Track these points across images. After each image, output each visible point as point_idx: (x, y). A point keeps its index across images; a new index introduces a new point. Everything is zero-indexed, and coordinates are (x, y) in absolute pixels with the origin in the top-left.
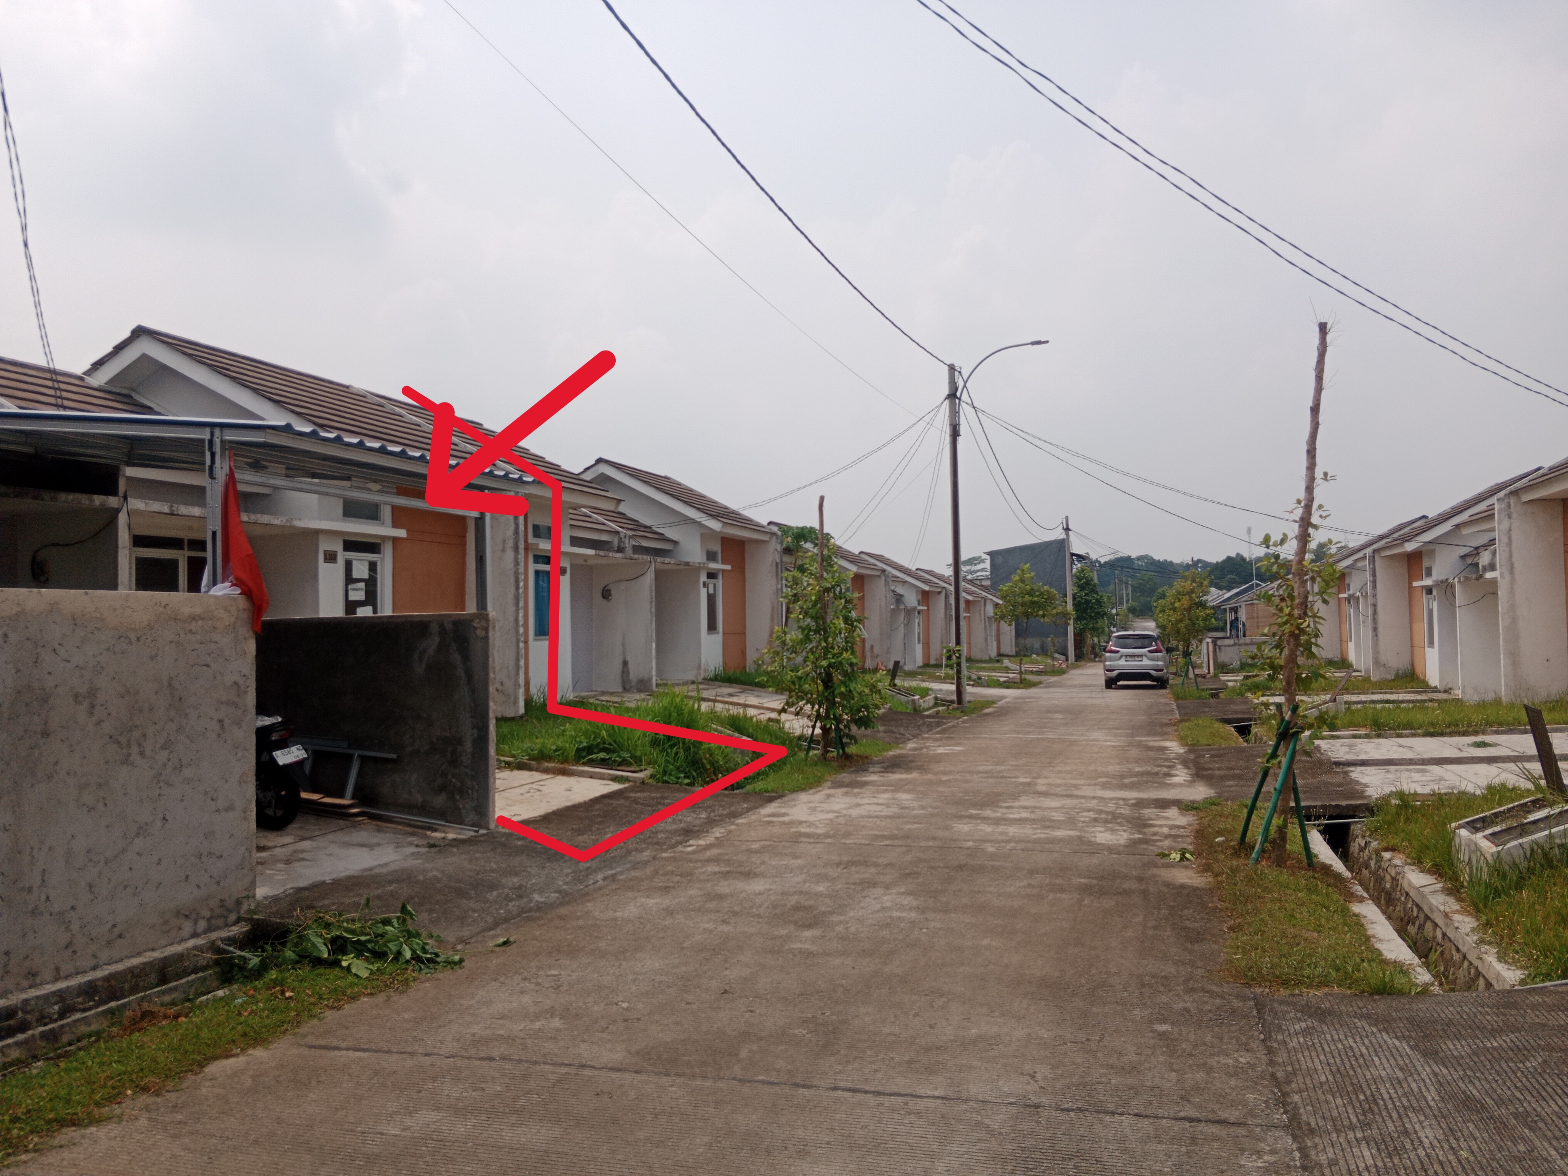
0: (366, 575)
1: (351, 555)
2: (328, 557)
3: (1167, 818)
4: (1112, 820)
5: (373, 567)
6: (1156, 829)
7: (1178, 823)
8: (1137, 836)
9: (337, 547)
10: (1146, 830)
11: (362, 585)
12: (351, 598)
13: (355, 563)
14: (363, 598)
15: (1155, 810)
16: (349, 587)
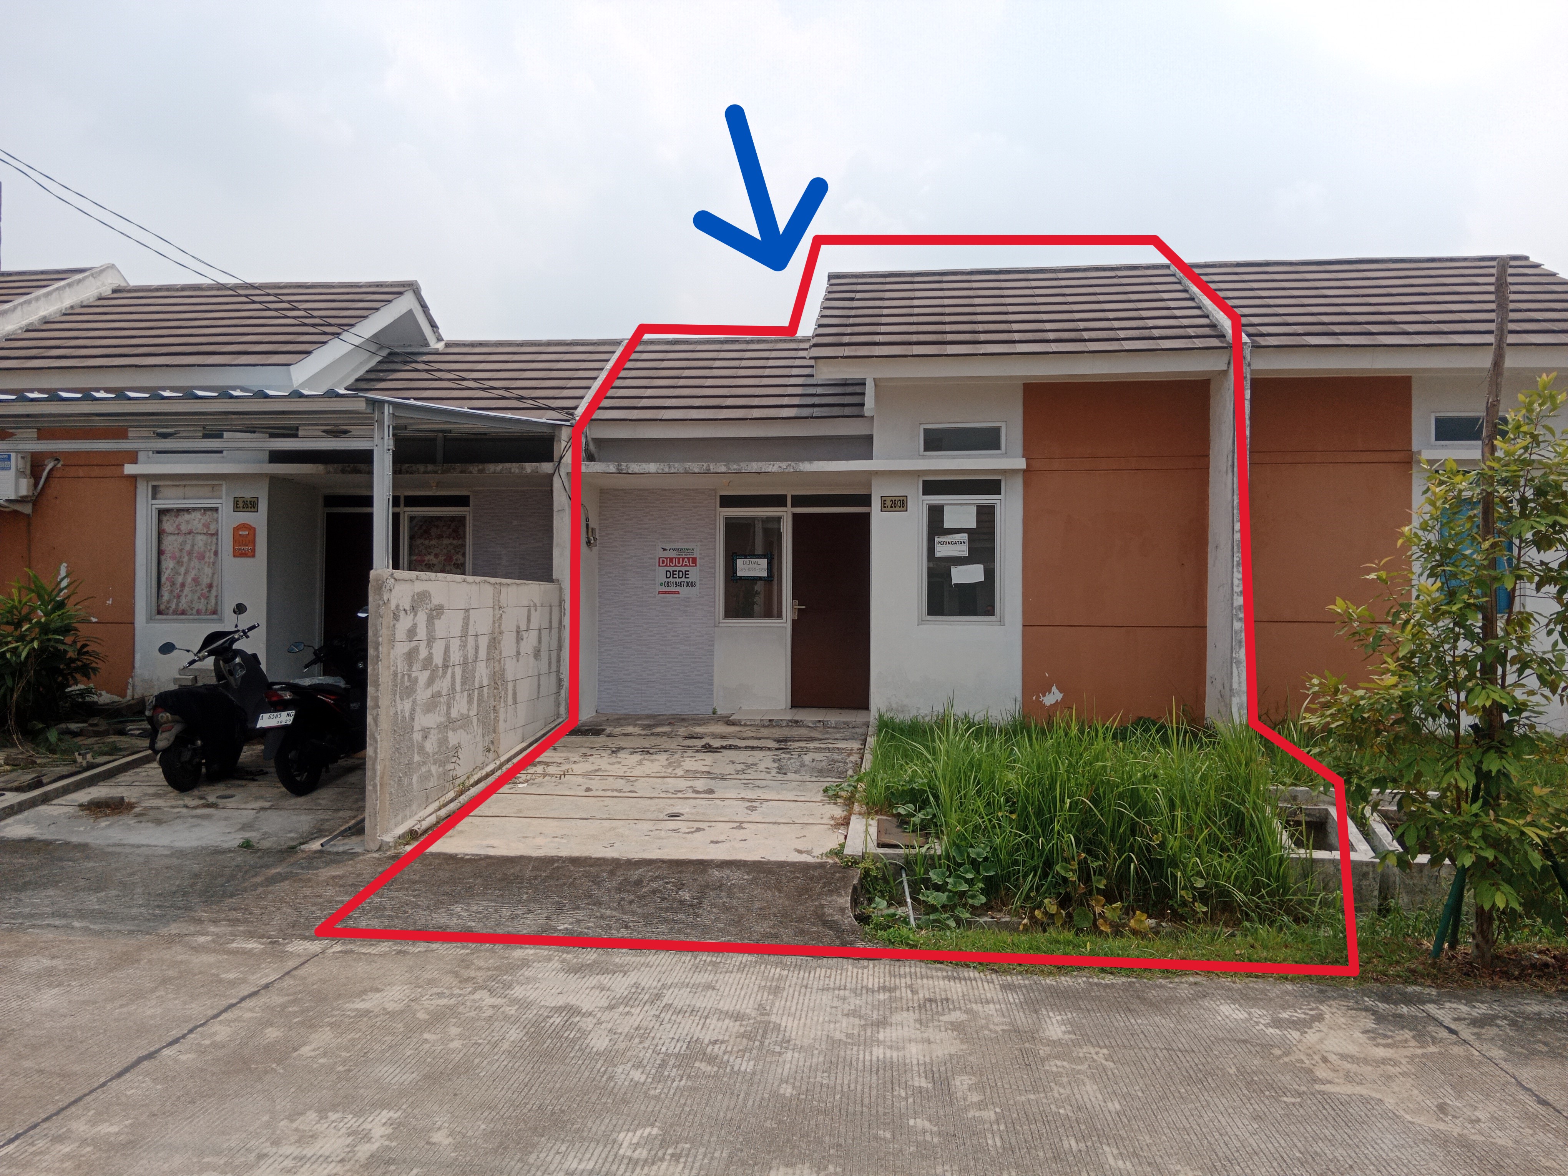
0: (971, 524)
1: (936, 499)
2: (889, 503)
5: (986, 515)
9: (910, 490)
11: (964, 537)
12: (938, 554)
13: (946, 509)
14: (966, 554)
16: (937, 540)
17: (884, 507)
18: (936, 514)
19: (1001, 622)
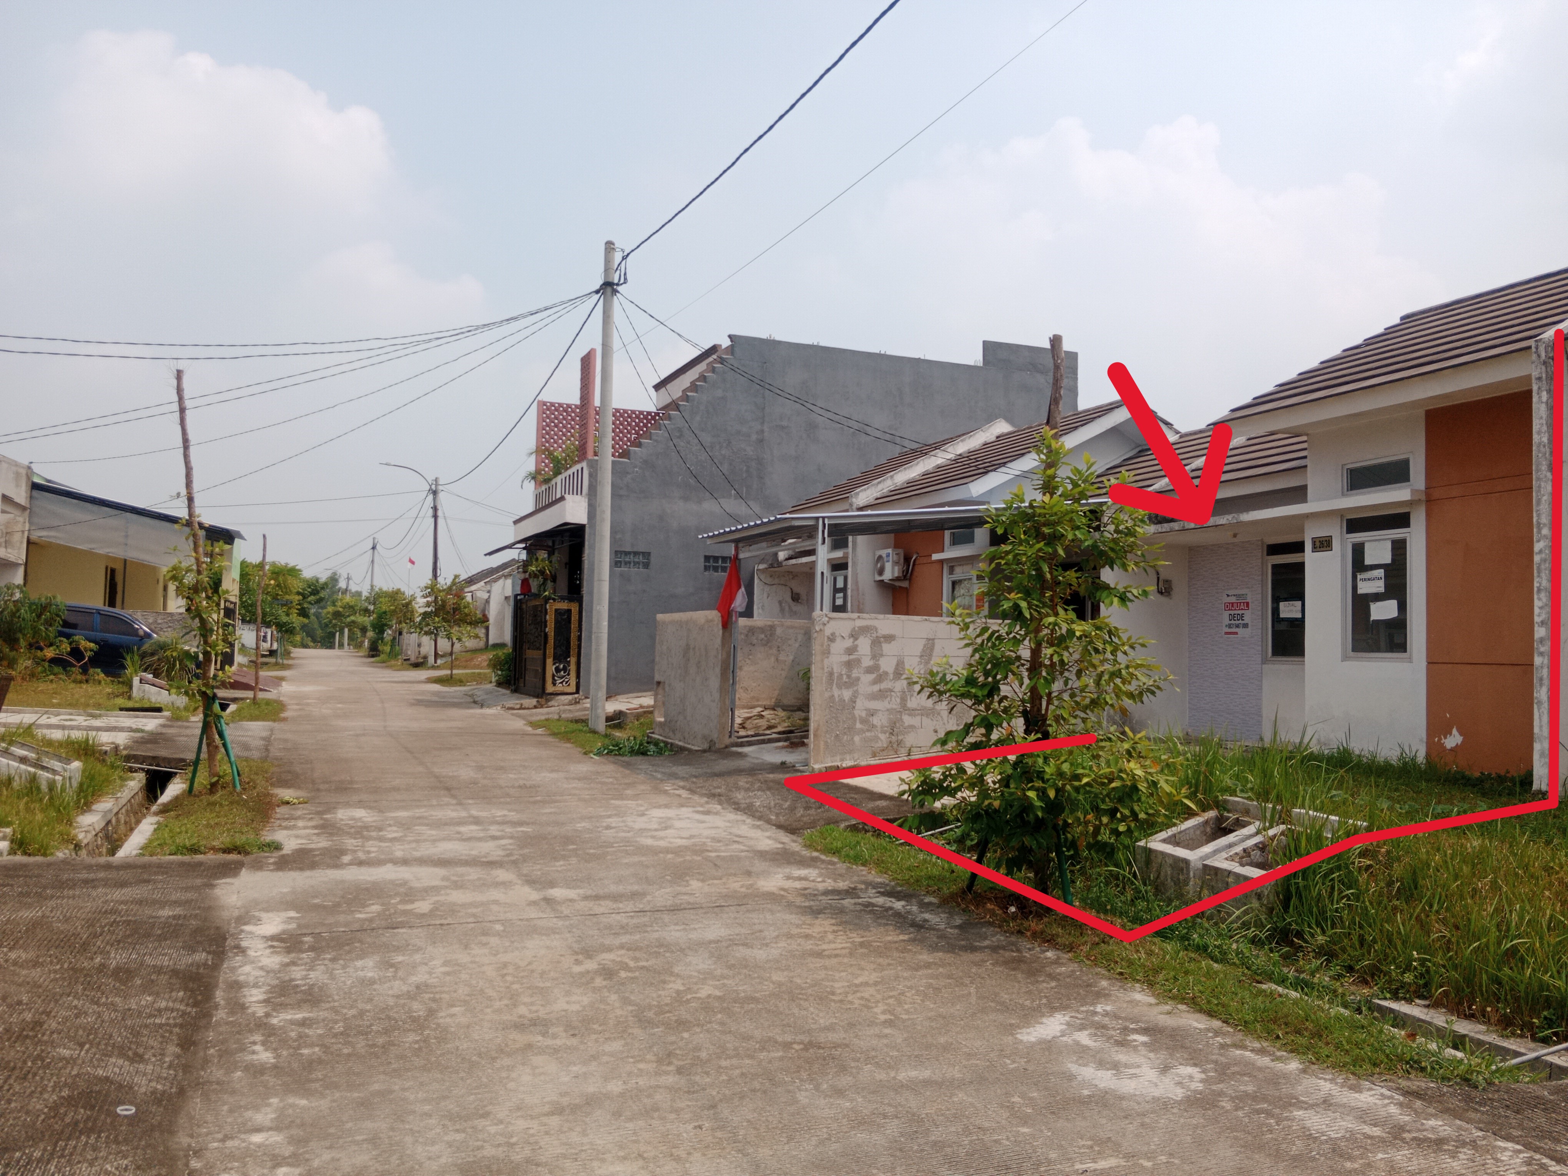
0: (1387, 558)
1: (1359, 537)
2: (1318, 544)
3: (297, 837)
4: (361, 831)
5: (1399, 548)
6: (311, 824)
7: (285, 832)
8: (328, 816)
9: (1334, 530)
10: (322, 822)
11: (1380, 573)
12: (1360, 591)
13: (1367, 546)
14: (1382, 590)
15: (313, 846)
16: (1359, 577)
17: (1315, 549)
18: (1358, 551)
19: (1410, 660)
